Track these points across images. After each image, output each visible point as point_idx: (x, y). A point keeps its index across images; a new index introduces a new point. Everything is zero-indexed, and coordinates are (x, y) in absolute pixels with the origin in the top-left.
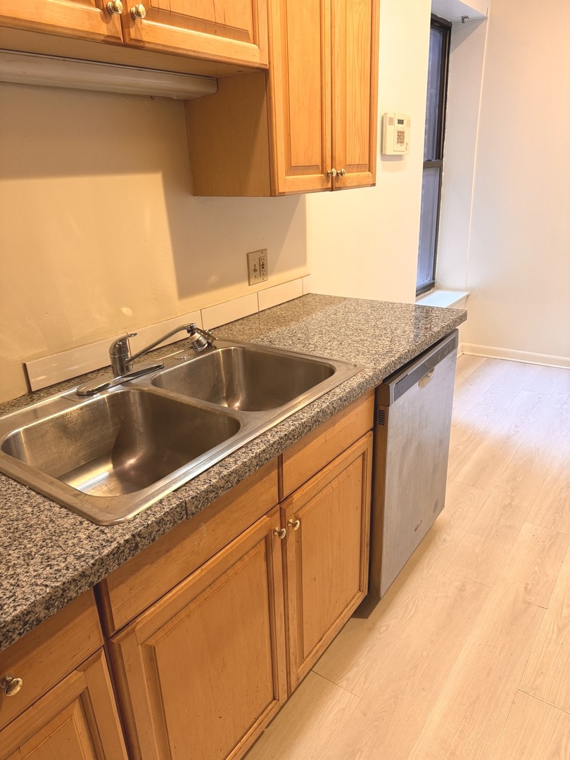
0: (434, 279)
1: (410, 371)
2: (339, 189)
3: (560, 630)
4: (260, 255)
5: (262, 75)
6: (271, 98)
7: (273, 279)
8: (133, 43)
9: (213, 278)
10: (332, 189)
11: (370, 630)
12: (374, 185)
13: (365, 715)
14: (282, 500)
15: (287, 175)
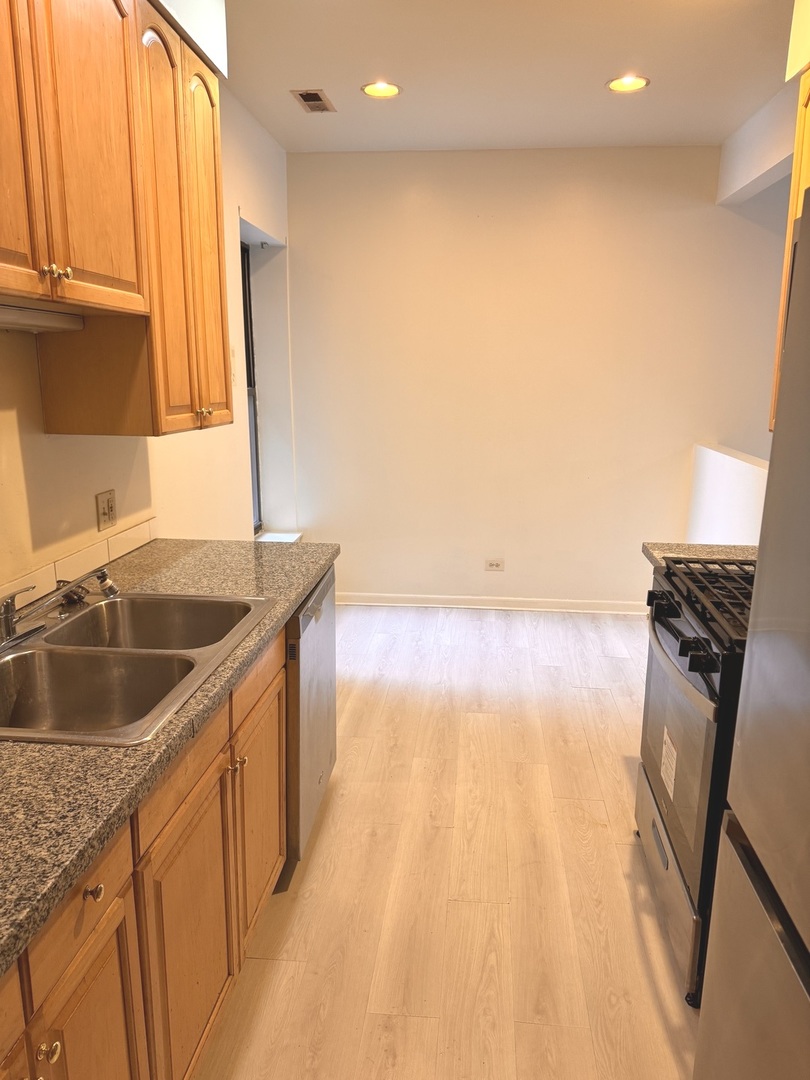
0: (260, 520)
1: (310, 604)
2: (207, 427)
3: (469, 841)
4: (108, 496)
5: (144, 321)
6: (152, 342)
7: (122, 523)
8: (59, 300)
9: (65, 525)
10: (201, 428)
11: (294, 899)
12: (232, 422)
13: (316, 973)
14: (232, 735)
15: (167, 415)
